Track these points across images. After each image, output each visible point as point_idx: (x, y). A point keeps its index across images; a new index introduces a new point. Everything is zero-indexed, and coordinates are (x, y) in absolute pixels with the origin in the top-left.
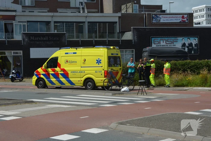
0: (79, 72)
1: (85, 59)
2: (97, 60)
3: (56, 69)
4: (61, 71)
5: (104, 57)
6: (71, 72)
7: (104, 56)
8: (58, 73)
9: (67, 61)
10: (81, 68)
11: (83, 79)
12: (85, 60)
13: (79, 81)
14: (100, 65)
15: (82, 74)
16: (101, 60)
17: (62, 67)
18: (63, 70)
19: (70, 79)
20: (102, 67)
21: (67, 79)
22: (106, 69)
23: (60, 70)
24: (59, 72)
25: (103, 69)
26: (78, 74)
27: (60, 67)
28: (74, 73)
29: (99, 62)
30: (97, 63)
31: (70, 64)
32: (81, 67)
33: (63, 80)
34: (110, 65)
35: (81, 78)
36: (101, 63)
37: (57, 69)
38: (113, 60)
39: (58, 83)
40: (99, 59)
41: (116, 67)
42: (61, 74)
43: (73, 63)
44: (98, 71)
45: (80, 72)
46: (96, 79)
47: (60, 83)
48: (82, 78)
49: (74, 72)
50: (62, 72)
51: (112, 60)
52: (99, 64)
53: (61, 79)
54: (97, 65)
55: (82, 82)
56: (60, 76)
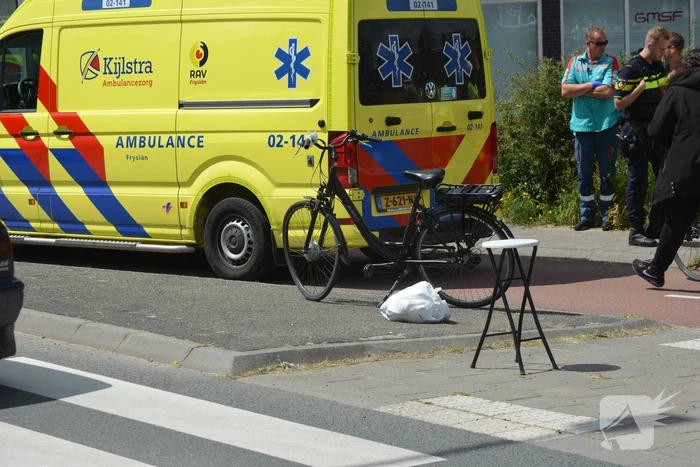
0: (164, 139)
1: (205, 48)
2: (280, 54)
3: (28, 116)
4: (57, 134)
5: (330, 30)
6: (119, 144)
7: (325, 18)
8: (44, 150)
9: (95, 63)
10: (182, 111)
11: (193, 194)
12: (204, 55)
13: (168, 207)
14: (304, 90)
15: (190, 157)
16: (305, 53)
17: (63, 108)
18: (72, 126)
19: (117, 191)
20: (313, 102)
21: (98, 191)
22: (340, 124)
23: (54, 127)
24: (45, 140)
25: (322, 124)
26: (161, 160)
27: (52, 106)
28: (136, 151)
29: (292, 65)
30: (279, 74)
31: (114, 84)
32: (181, 106)
33: (72, 194)
34: (371, 87)
35: (179, 185)
36: (305, 73)
37: (38, 119)
38: (402, 54)
39: (44, 215)
40: (293, 42)
41: (436, 99)
42: (58, 153)
43: (133, 77)
44: (287, 137)
45: (170, 143)
46: (276, 199)
47: (55, 220)
48: (189, 183)
49: (134, 140)
50: (66, 143)
51: (393, 48)
52: (292, 84)
53: (60, 191)
54: (280, 90)
55: (188, 216)
56: (56, 169)
